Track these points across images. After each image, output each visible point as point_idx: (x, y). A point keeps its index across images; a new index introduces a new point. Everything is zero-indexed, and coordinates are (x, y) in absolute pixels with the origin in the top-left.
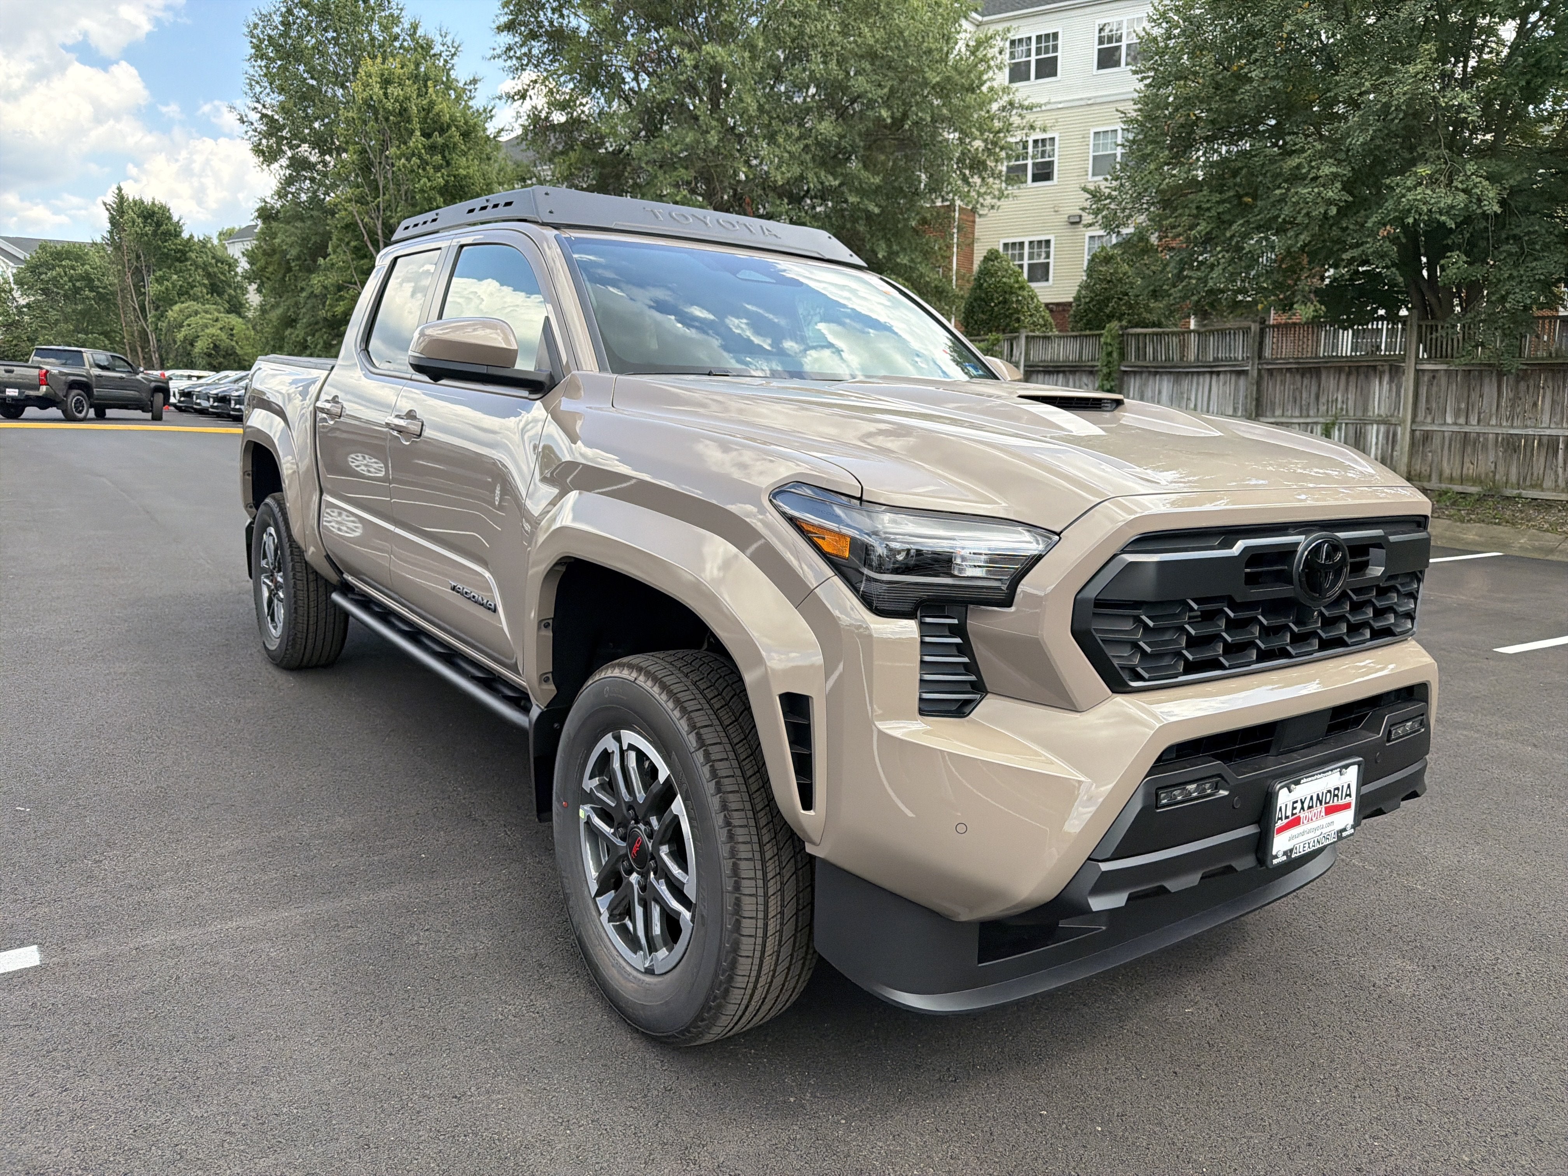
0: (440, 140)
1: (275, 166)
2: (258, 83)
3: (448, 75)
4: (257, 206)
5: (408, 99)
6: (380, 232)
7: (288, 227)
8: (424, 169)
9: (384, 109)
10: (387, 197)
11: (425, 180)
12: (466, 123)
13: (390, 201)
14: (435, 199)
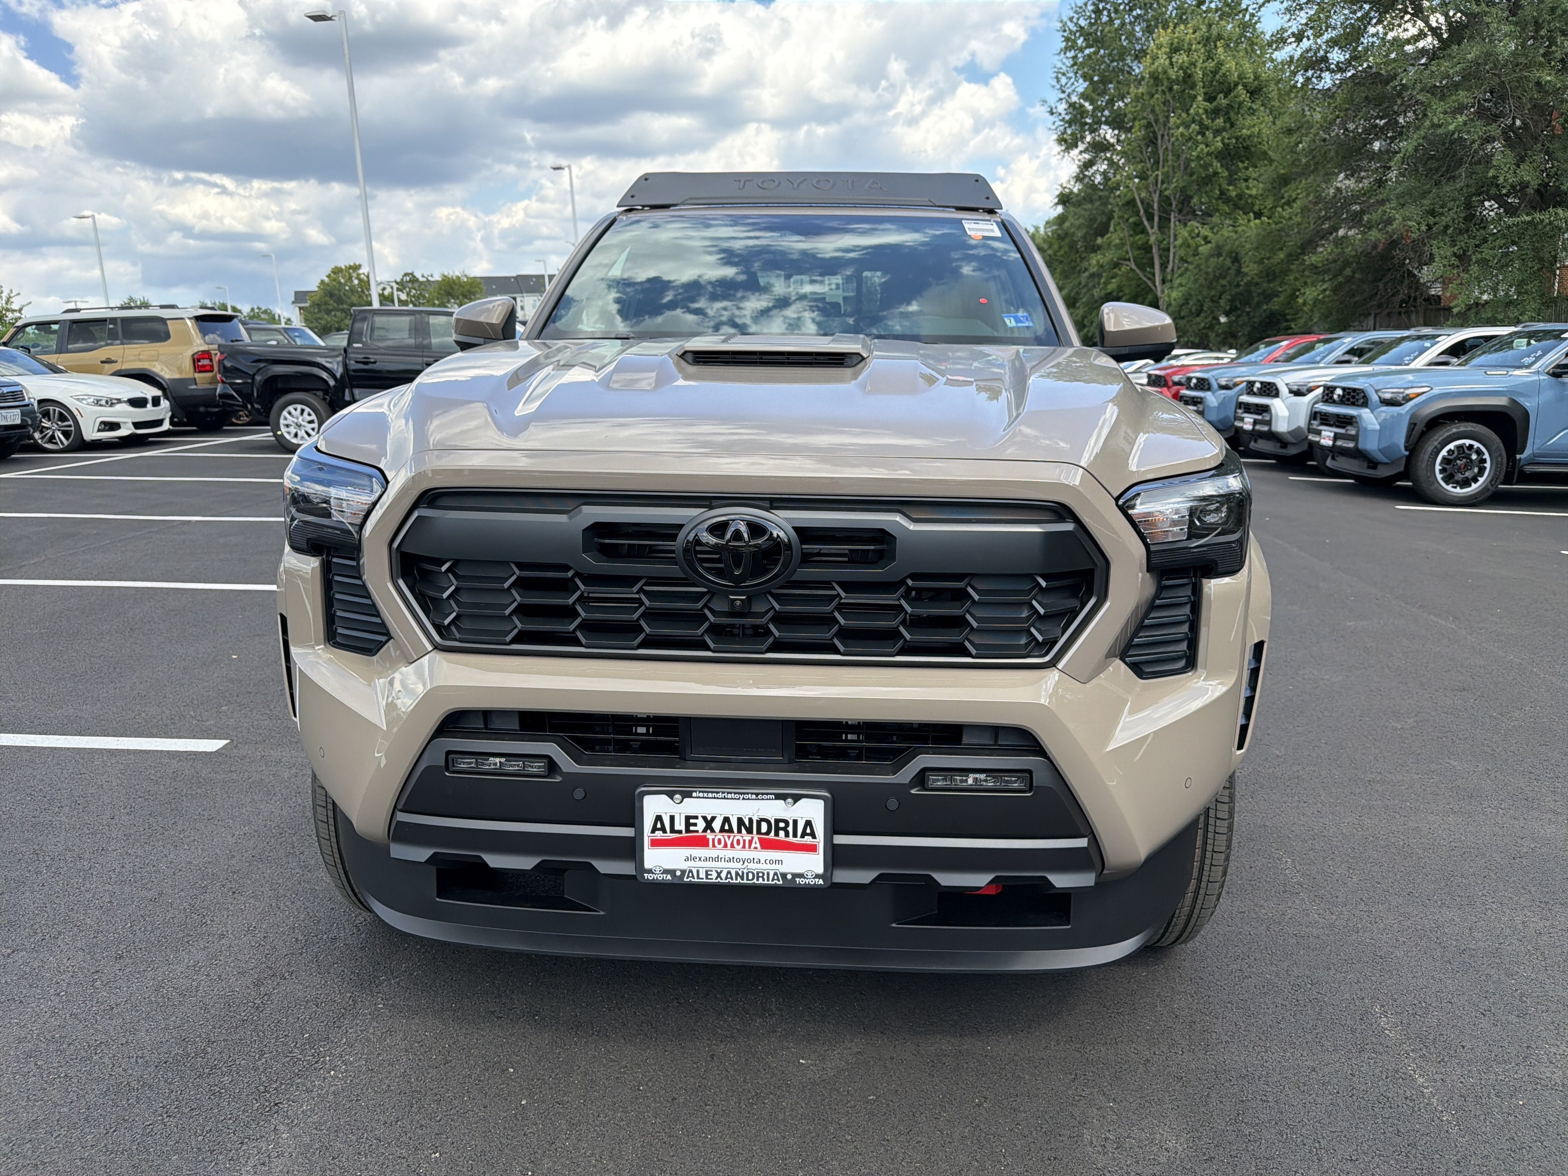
0: (1224, 102)
1: (1075, 152)
2: (1064, 74)
3: (1255, 29)
4: (1058, 193)
5: (1194, 64)
6: (1156, 206)
7: (1078, 210)
8: (1203, 135)
9: (1168, 79)
10: (1166, 169)
11: (1202, 146)
12: (1257, 77)
13: (1168, 172)
14: (1211, 165)
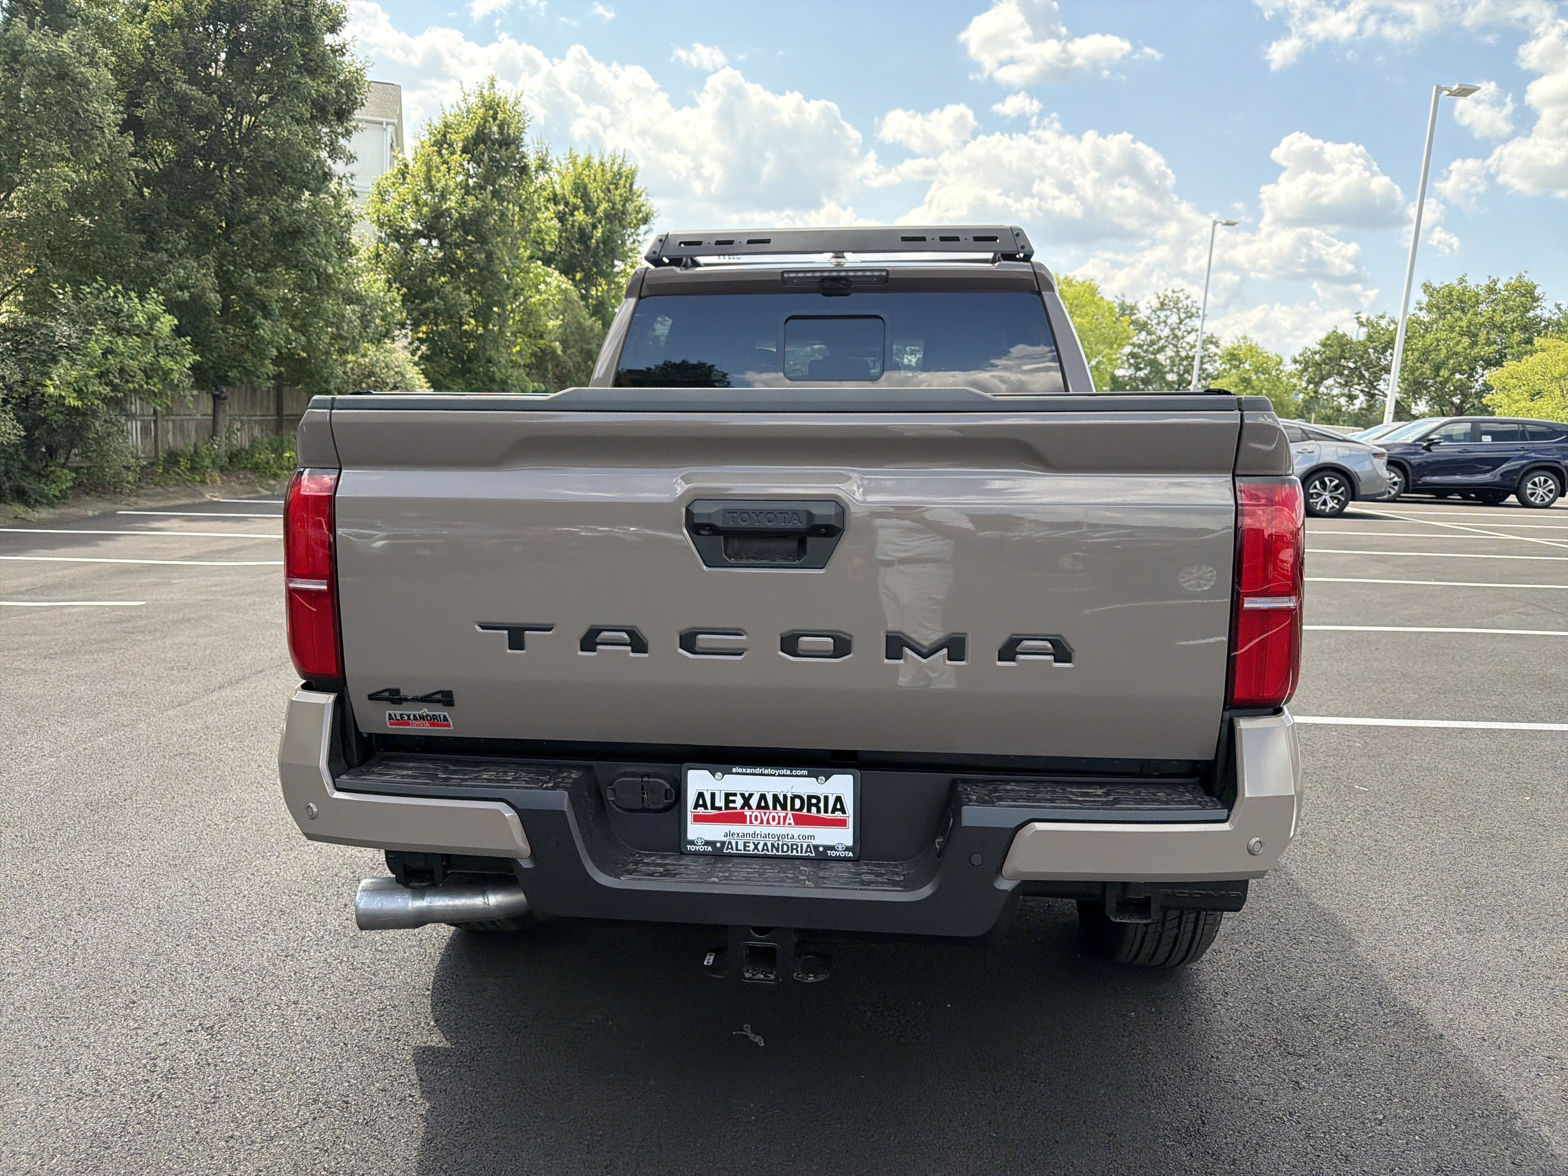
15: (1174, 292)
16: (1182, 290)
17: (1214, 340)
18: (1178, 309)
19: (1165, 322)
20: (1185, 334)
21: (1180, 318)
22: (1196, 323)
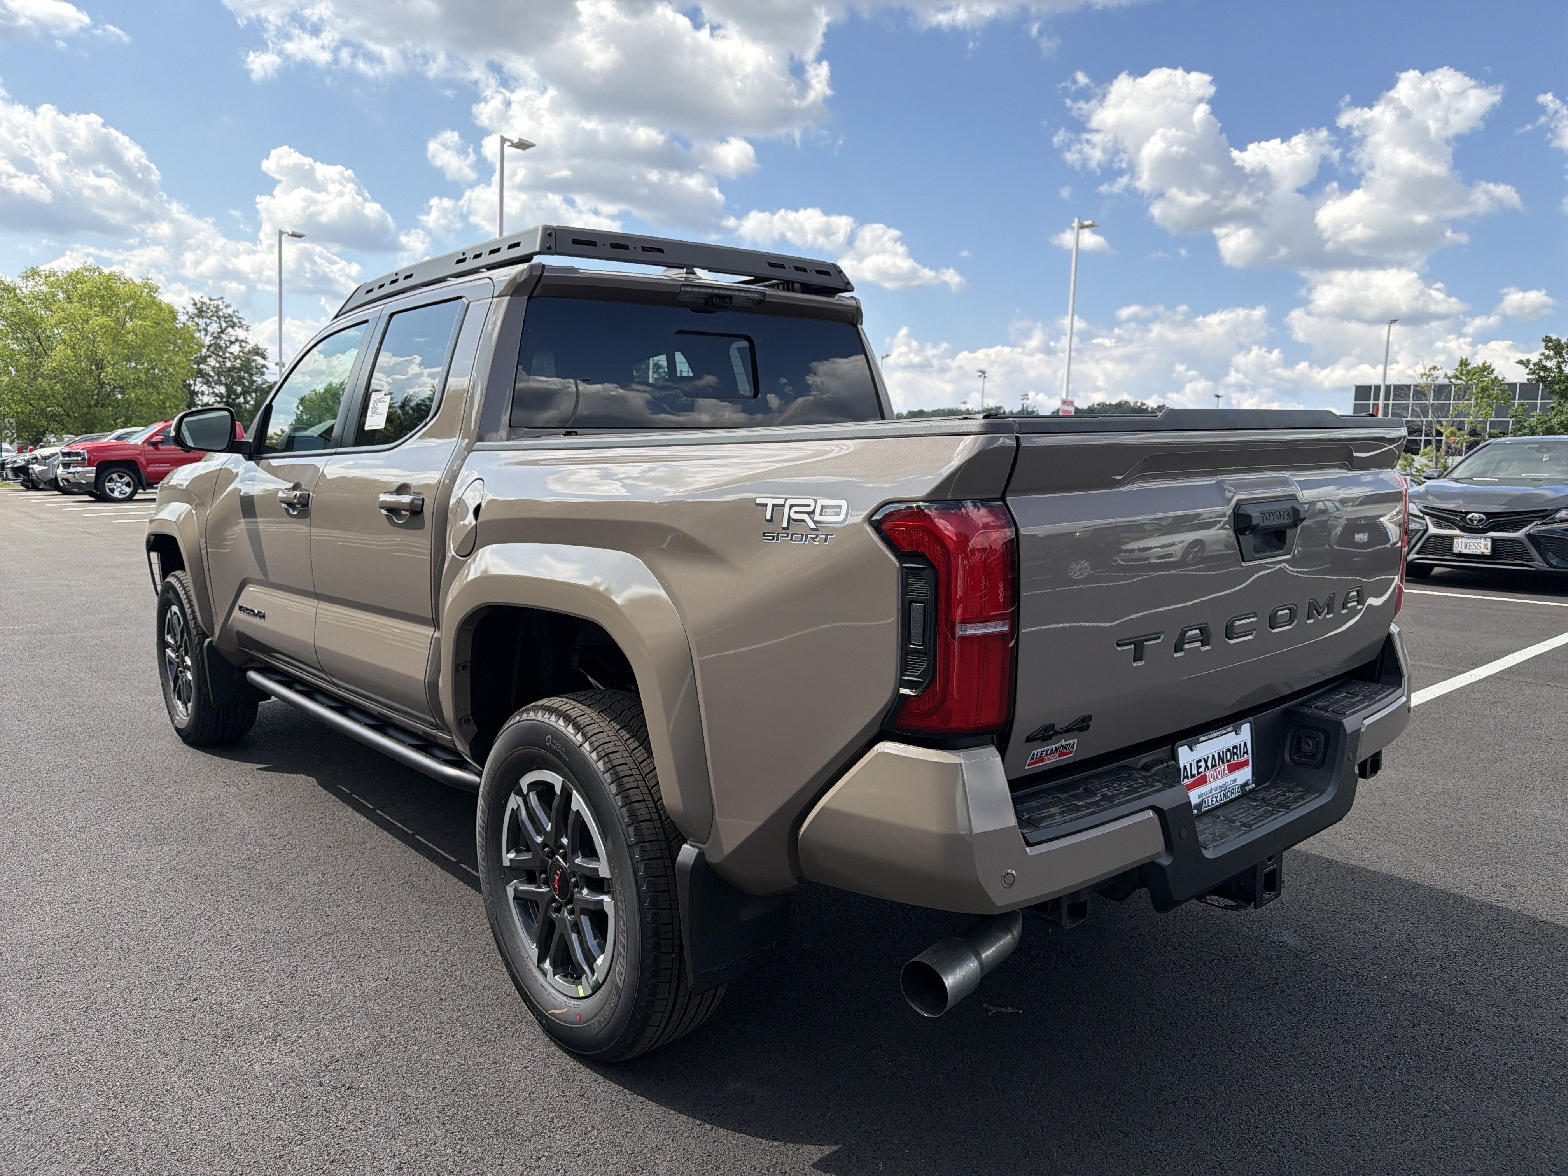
15: (210, 300)
16: (222, 298)
17: (260, 352)
18: (218, 317)
19: (206, 330)
20: (228, 344)
21: (221, 327)
22: (240, 333)
